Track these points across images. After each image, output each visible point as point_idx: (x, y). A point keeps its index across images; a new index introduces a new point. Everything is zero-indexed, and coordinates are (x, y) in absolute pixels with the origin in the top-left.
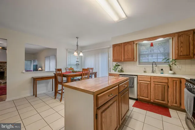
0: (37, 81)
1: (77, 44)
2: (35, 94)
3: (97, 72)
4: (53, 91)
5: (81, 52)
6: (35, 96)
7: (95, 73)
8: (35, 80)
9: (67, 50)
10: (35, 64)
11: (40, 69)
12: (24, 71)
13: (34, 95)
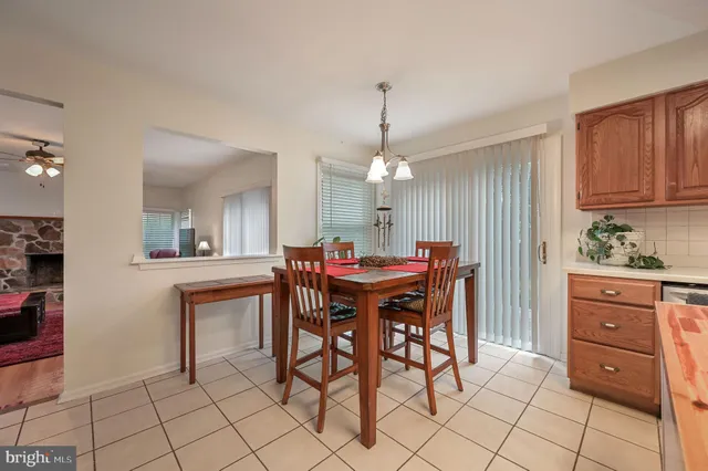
0: (196, 306)
1: (383, 119)
2: (188, 367)
3: (479, 265)
4: (261, 347)
5: (403, 159)
6: (187, 374)
7: (473, 271)
8: (187, 298)
9: (318, 160)
10: (187, 225)
11: (204, 245)
12: (141, 258)
13: (183, 369)
